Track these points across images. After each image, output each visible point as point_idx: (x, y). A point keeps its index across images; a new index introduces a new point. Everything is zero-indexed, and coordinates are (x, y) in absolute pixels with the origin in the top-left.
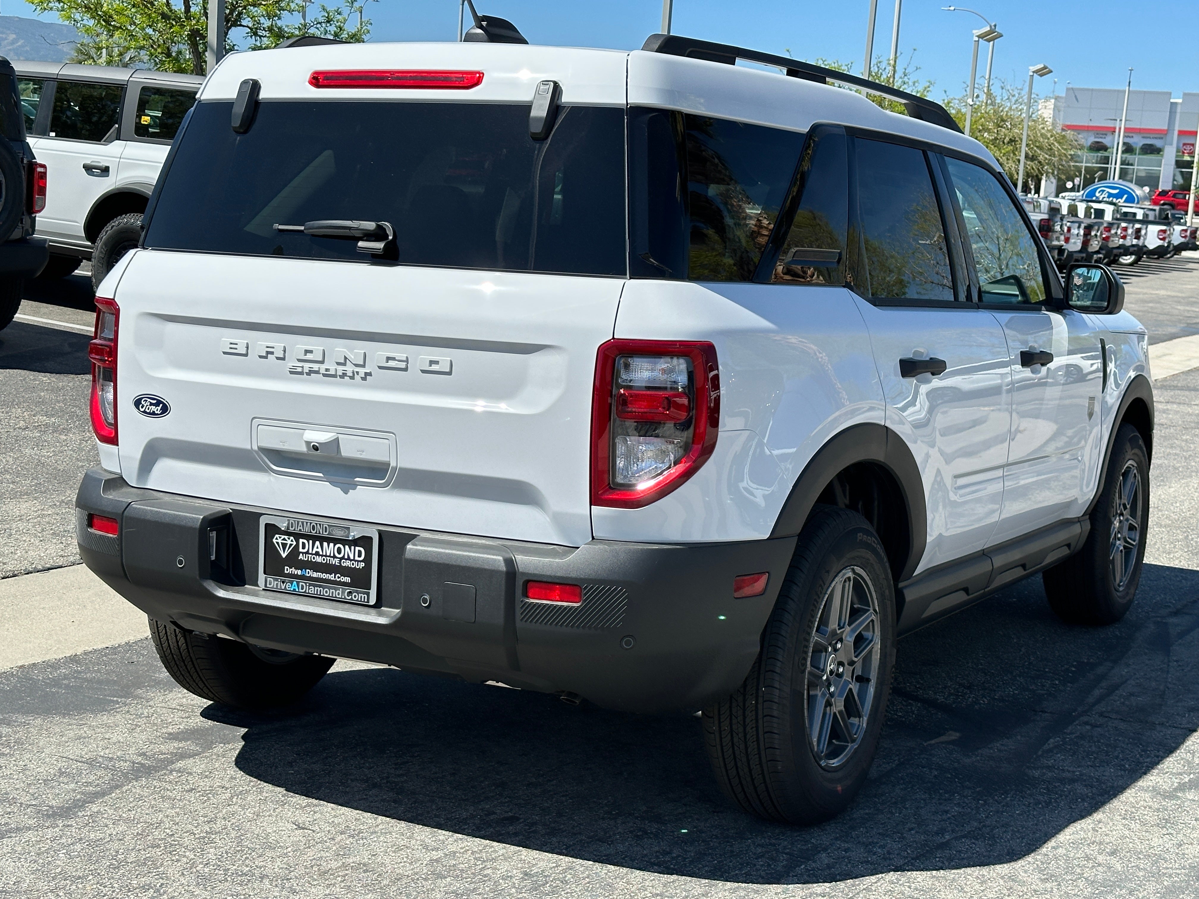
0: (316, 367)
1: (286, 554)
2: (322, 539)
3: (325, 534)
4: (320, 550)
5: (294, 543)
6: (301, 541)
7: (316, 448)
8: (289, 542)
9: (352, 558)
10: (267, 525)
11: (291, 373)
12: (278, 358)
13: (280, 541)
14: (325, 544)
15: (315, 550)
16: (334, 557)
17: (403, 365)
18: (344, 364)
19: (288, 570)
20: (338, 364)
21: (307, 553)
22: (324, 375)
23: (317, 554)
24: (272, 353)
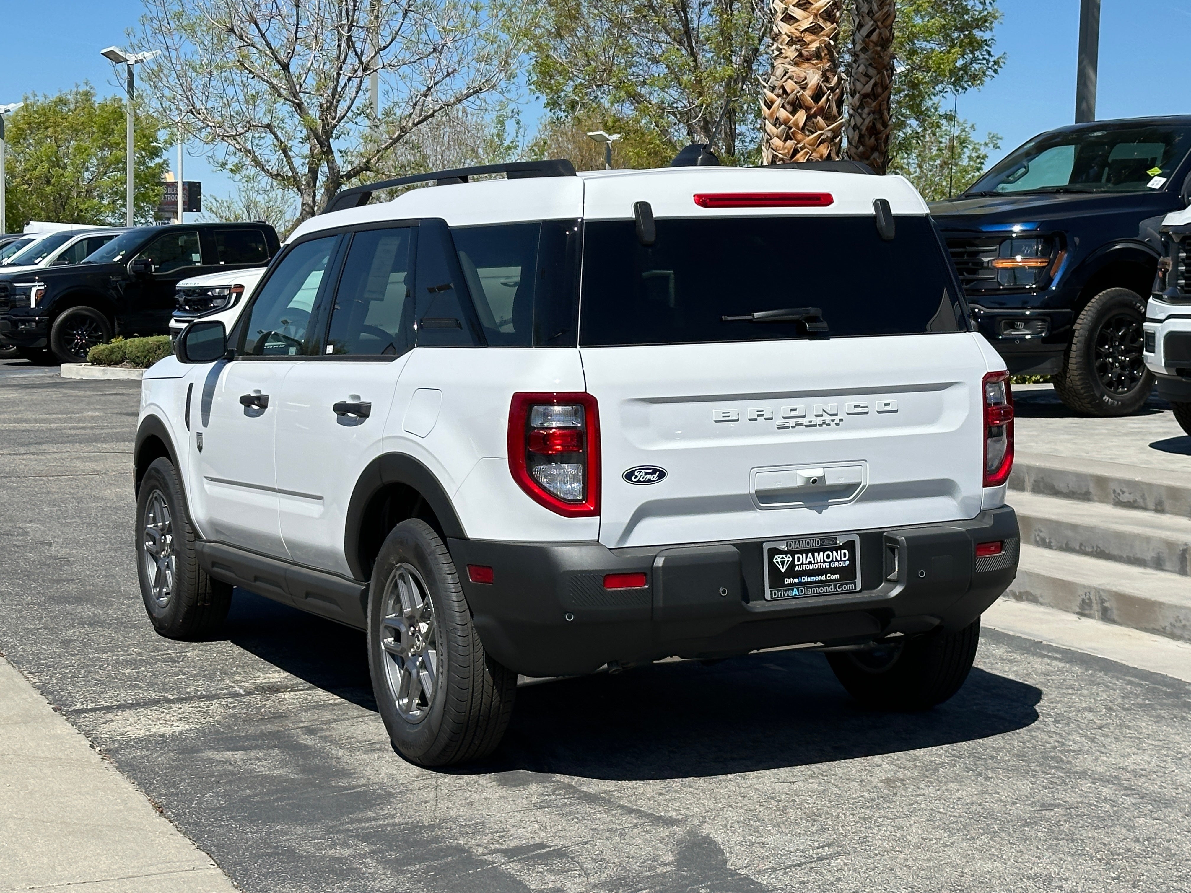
0: (800, 421)
1: (785, 568)
2: (813, 551)
3: (818, 546)
4: (812, 560)
5: (791, 559)
6: (796, 556)
7: (814, 481)
8: (786, 559)
9: (839, 559)
10: (769, 550)
11: (779, 428)
12: (766, 419)
13: (779, 560)
14: (816, 554)
15: (808, 560)
16: (825, 562)
17: (865, 410)
18: (822, 416)
19: (787, 581)
20: (817, 416)
21: (802, 564)
22: (806, 426)
23: (810, 563)
24: (762, 415)
